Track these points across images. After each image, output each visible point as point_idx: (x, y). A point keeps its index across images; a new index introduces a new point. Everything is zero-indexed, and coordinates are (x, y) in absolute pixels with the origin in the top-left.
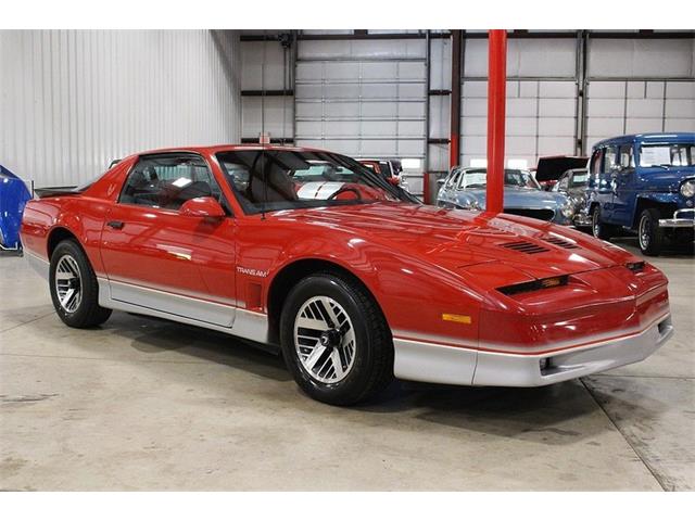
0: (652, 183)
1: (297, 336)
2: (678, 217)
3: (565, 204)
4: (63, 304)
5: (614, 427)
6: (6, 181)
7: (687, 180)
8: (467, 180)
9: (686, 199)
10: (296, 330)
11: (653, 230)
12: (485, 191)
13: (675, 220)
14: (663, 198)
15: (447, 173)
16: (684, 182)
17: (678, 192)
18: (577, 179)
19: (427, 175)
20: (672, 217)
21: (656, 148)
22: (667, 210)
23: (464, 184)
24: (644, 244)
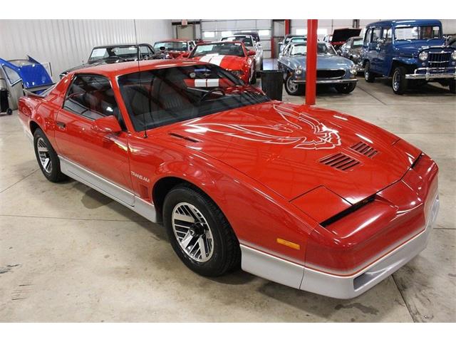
0: (402, 50)
1: (174, 225)
2: (418, 72)
3: (352, 66)
4: (45, 167)
5: (402, 301)
6: (34, 66)
7: (423, 50)
8: (295, 50)
9: (422, 61)
10: (173, 220)
11: (401, 81)
12: (305, 57)
13: (415, 75)
14: (409, 61)
15: (283, 37)
16: (421, 52)
17: (418, 58)
18: (356, 43)
19: (273, 39)
20: (413, 73)
21: (404, 29)
22: (410, 69)
23: (293, 53)
24: (395, 87)
